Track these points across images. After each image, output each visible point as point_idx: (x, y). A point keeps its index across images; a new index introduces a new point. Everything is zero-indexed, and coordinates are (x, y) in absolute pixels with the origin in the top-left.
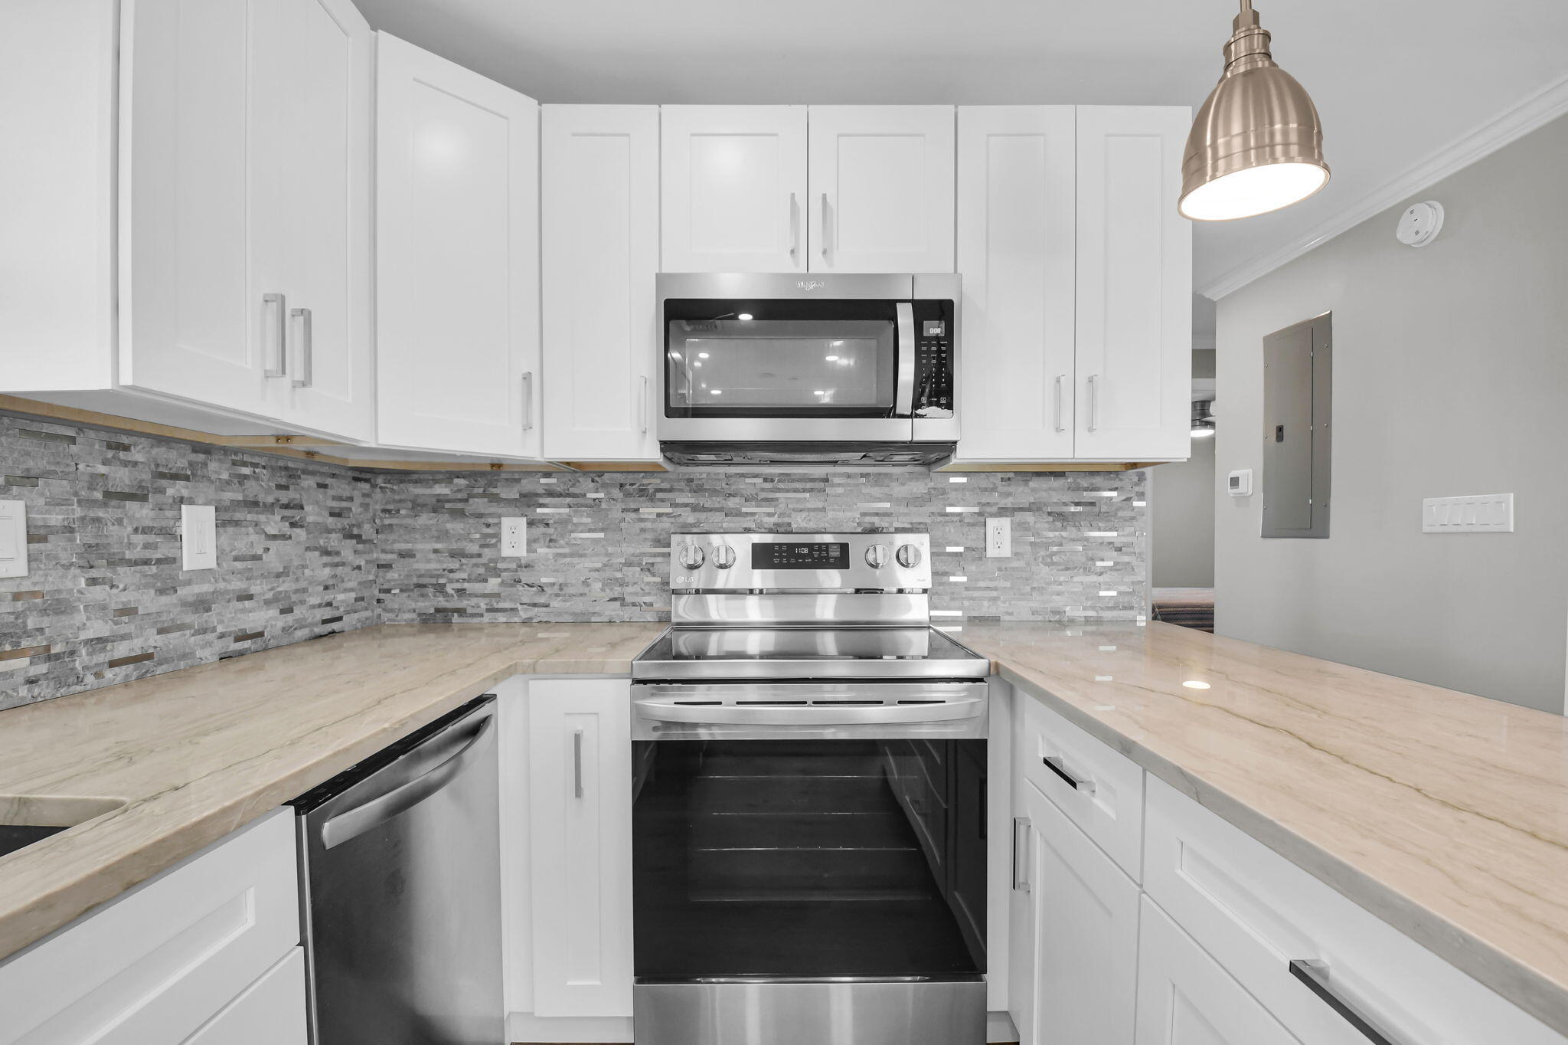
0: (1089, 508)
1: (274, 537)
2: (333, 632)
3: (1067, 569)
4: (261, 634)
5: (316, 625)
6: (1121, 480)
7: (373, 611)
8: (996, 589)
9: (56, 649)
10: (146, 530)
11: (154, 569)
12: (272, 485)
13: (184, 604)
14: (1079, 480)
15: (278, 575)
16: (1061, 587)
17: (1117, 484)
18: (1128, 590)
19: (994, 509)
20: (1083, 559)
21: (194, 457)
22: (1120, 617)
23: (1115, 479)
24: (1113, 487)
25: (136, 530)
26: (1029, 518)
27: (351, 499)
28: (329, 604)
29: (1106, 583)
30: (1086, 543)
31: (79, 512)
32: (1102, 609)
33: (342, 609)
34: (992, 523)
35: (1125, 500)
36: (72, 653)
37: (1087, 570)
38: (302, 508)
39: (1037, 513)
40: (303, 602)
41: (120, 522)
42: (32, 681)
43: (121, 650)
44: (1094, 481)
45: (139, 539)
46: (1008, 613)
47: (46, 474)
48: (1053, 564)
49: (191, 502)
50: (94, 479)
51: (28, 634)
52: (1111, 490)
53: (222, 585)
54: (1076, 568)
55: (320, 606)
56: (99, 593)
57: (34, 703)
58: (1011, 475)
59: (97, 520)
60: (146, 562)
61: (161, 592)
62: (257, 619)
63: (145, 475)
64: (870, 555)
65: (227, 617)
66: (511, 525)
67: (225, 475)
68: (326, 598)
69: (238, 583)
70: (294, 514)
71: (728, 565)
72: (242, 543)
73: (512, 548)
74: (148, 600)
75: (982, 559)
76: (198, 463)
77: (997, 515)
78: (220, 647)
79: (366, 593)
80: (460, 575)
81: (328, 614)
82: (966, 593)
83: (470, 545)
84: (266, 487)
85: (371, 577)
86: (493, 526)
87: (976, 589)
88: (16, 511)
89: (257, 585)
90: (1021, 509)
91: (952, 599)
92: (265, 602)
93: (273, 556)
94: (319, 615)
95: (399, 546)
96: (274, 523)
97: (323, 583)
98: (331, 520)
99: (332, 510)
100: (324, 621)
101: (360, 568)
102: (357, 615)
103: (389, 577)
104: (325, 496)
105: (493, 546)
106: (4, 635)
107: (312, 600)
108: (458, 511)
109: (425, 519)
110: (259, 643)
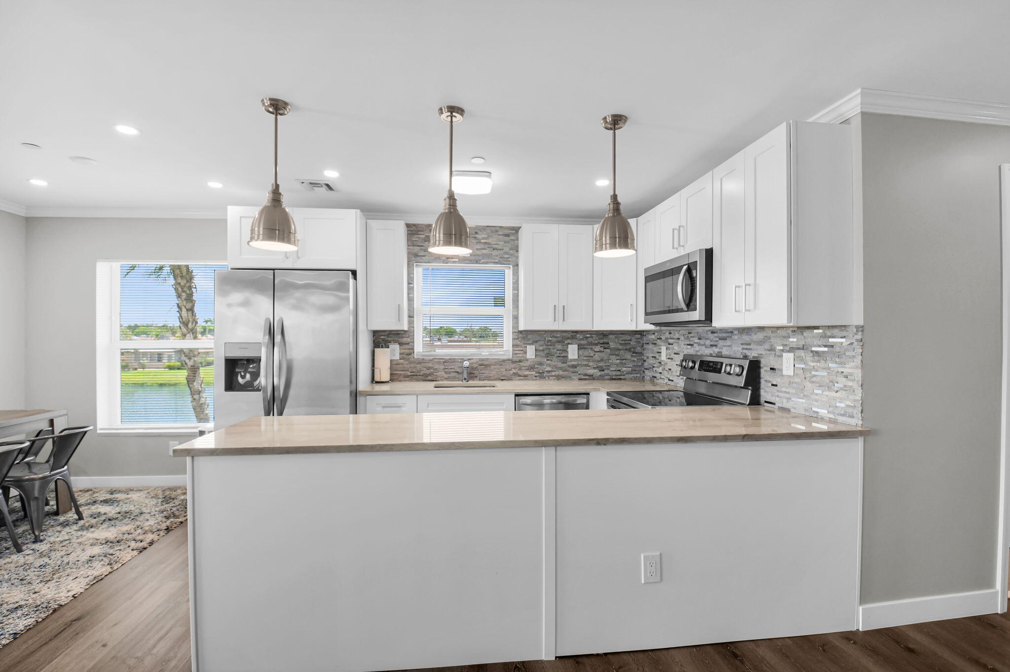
0: (831, 349)
1: (598, 352)
2: (621, 379)
3: (820, 386)
4: (593, 376)
5: (613, 376)
6: (847, 331)
7: (641, 375)
8: (788, 393)
9: (541, 371)
10: (560, 350)
11: (561, 358)
12: (597, 338)
13: (569, 366)
14: (826, 331)
15: (599, 361)
16: (817, 397)
17: (844, 334)
18: (851, 404)
19: (788, 348)
20: (828, 381)
21: (572, 334)
22: (847, 422)
23: (844, 331)
24: (843, 336)
25: (557, 350)
26: (802, 353)
27: (631, 340)
28: (620, 371)
29: (840, 398)
30: (829, 371)
31: (545, 347)
32: (838, 415)
33: (625, 372)
34: (785, 355)
35: (849, 344)
36: (543, 373)
37: (829, 389)
38: (608, 343)
39: (806, 351)
40: (608, 369)
41: (554, 349)
42: (536, 376)
43: (553, 374)
44: (833, 332)
45: (558, 352)
46: (795, 408)
47: (539, 340)
48: (813, 382)
49: (571, 344)
50: (549, 341)
51: (535, 368)
52: (841, 338)
53: (580, 363)
54: (824, 386)
55: (615, 371)
56: (549, 362)
58: (796, 329)
59: (549, 348)
60: (559, 357)
61: (563, 363)
62: (591, 371)
63: (560, 339)
64: (728, 368)
65: (581, 370)
66: (663, 349)
67: (582, 337)
68: (618, 369)
69: (585, 363)
70: (605, 345)
71: (693, 368)
72: (586, 353)
73: (663, 357)
74: (560, 365)
75: (783, 375)
76: (573, 335)
77: (789, 351)
78: (579, 376)
79: (637, 369)
80: (655, 365)
81: (618, 373)
82: (777, 394)
83: (657, 355)
84: (595, 339)
85: (639, 364)
86: (660, 349)
87: (781, 392)
88: (533, 347)
89: (591, 364)
90: (799, 349)
91: (772, 396)
92: (594, 368)
93: (597, 357)
94: (614, 373)
95: (647, 355)
96: (597, 348)
97: (617, 365)
98: (620, 347)
99: (621, 344)
100: (616, 375)
101: (634, 361)
102: (632, 375)
103: (646, 364)
104: (619, 340)
105: (660, 356)
106: (531, 368)
107: (612, 369)
108: (656, 344)
109: (651, 346)
110: (591, 377)
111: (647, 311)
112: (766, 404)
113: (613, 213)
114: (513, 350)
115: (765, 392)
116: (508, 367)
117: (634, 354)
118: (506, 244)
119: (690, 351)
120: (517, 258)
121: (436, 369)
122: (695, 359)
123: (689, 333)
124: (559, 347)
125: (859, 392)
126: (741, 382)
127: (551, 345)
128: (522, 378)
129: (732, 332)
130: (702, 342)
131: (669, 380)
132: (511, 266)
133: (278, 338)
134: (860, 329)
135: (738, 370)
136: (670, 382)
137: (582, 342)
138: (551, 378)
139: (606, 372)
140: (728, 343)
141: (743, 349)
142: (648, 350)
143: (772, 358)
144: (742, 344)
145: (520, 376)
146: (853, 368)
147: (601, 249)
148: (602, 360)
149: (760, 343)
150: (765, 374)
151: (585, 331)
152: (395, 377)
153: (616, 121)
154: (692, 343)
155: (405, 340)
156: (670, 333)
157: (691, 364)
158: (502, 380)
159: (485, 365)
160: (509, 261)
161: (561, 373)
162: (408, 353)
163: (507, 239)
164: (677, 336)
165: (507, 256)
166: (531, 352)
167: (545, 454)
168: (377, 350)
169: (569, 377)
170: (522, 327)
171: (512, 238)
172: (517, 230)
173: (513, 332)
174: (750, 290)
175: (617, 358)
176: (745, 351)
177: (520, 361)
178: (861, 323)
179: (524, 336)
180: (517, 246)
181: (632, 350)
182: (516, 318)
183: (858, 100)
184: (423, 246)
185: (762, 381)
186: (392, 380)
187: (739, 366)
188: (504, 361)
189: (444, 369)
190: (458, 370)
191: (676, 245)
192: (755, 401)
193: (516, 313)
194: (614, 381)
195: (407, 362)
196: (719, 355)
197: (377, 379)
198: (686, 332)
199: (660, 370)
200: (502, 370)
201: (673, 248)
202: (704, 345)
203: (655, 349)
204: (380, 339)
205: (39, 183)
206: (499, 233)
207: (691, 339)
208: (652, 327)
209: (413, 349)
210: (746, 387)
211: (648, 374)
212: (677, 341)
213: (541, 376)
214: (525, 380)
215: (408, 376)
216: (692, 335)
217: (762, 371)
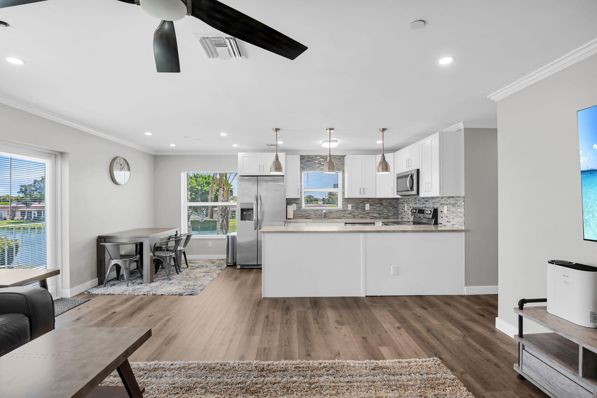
1: (378, 207)
2: (388, 218)
4: (376, 217)
7: (397, 217)
8: (446, 220)
11: (362, 209)
13: (366, 213)
18: (462, 221)
20: (456, 215)
22: (461, 226)
23: (460, 198)
24: (459, 200)
26: (449, 206)
27: (392, 202)
28: (388, 215)
29: (460, 220)
31: (356, 205)
32: (458, 225)
35: (461, 202)
36: (355, 215)
37: (456, 217)
38: (383, 203)
42: (352, 216)
43: (359, 216)
44: (457, 198)
45: (361, 207)
47: (353, 202)
48: (452, 215)
49: (367, 204)
50: (357, 202)
51: (352, 214)
53: (370, 211)
56: (357, 211)
57: (352, 219)
61: (363, 211)
62: (375, 215)
63: (362, 202)
64: (427, 212)
65: (371, 215)
66: (406, 205)
67: (371, 201)
68: (387, 214)
69: (373, 211)
70: (381, 204)
71: (415, 212)
72: (373, 207)
73: (406, 209)
74: (362, 212)
75: (444, 214)
76: (368, 200)
77: (446, 205)
78: (370, 217)
79: (396, 214)
80: (403, 212)
81: (387, 216)
82: (443, 220)
83: (403, 208)
84: (377, 201)
85: (396, 212)
86: (405, 205)
87: (444, 219)
88: (351, 205)
89: (375, 212)
90: (448, 204)
91: (441, 221)
92: (377, 214)
93: (378, 209)
94: (385, 216)
95: (399, 208)
96: (378, 205)
97: (387, 212)
98: (388, 205)
99: (388, 204)
100: (386, 217)
101: (394, 211)
102: (393, 217)
103: (399, 212)
104: (387, 202)
105: (404, 208)
106: (350, 214)
107: (384, 214)
108: (403, 203)
109: (401, 204)
110: (375, 218)
111: (398, 190)
112: (440, 224)
113: (383, 160)
114: (342, 206)
115: (439, 220)
116: (340, 213)
117: (394, 208)
118: (339, 163)
119: (415, 206)
120: (344, 168)
121: (311, 214)
122: (416, 209)
123: (415, 199)
124: (362, 205)
125: (463, 217)
126: (431, 216)
127: (358, 204)
128: (346, 218)
129: (429, 199)
130: (419, 202)
131: (408, 218)
132: (341, 172)
133: (259, 202)
134: (464, 197)
135: (430, 212)
136: (408, 219)
137: (372, 203)
138: (358, 218)
139: (382, 215)
140: (428, 202)
141: (433, 205)
142: (400, 206)
143: (441, 208)
144: (432, 203)
145: (345, 217)
146: (462, 210)
147: (379, 172)
148: (380, 210)
149: (438, 202)
150: (439, 213)
151: (372, 198)
152: (295, 217)
153: (384, 130)
154: (416, 203)
155: (299, 202)
156: (408, 199)
157: (415, 211)
158: (338, 218)
159: (331, 212)
160: (340, 169)
161: (362, 216)
162: (299, 207)
163: (339, 160)
164: (411, 200)
165: (340, 167)
166: (350, 207)
167: (362, 235)
168: (288, 206)
169: (366, 218)
170: (346, 197)
171: (342, 160)
172: (344, 157)
173: (342, 199)
174: (430, 185)
175: (387, 209)
176: (434, 206)
177: (345, 211)
178: (464, 196)
179: (347, 201)
180: (344, 163)
181: (393, 206)
182: (343, 193)
183: (462, 125)
184: (305, 164)
185: (438, 216)
186: (294, 218)
187: (430, 211)
188: (338, 211)
189: (314, 214)
190: (320, 214)
191: (408, 166)
192: (436, 223)
193: (343, 191)
194: (385, 219)
195: (299, 211)
196: (425, 207)
197: (288, 217)
198: (414, 199)
199: (404, 214)
200: (338, 214)
201: (407, 167)
202: (420, 203)
203: (403, 206)
204: (289, 202)
205: (173, 145)
206: (336, 158)
207: (416, 201)
208: (400, 197)
209: (301, 206)
210: (432, 218)
211: (400, 216)
212: (411, 202)
213: (354, 217)
214: (347, 219)
215: (300, 217)
216: (416, 200)
217: (438, 212)
